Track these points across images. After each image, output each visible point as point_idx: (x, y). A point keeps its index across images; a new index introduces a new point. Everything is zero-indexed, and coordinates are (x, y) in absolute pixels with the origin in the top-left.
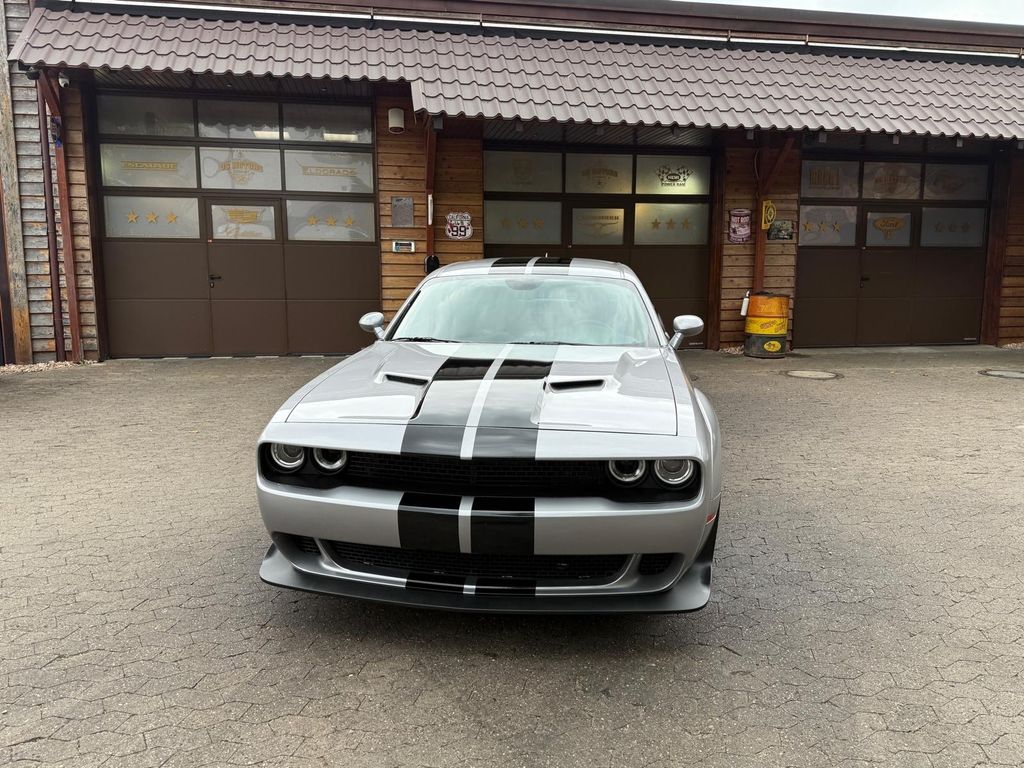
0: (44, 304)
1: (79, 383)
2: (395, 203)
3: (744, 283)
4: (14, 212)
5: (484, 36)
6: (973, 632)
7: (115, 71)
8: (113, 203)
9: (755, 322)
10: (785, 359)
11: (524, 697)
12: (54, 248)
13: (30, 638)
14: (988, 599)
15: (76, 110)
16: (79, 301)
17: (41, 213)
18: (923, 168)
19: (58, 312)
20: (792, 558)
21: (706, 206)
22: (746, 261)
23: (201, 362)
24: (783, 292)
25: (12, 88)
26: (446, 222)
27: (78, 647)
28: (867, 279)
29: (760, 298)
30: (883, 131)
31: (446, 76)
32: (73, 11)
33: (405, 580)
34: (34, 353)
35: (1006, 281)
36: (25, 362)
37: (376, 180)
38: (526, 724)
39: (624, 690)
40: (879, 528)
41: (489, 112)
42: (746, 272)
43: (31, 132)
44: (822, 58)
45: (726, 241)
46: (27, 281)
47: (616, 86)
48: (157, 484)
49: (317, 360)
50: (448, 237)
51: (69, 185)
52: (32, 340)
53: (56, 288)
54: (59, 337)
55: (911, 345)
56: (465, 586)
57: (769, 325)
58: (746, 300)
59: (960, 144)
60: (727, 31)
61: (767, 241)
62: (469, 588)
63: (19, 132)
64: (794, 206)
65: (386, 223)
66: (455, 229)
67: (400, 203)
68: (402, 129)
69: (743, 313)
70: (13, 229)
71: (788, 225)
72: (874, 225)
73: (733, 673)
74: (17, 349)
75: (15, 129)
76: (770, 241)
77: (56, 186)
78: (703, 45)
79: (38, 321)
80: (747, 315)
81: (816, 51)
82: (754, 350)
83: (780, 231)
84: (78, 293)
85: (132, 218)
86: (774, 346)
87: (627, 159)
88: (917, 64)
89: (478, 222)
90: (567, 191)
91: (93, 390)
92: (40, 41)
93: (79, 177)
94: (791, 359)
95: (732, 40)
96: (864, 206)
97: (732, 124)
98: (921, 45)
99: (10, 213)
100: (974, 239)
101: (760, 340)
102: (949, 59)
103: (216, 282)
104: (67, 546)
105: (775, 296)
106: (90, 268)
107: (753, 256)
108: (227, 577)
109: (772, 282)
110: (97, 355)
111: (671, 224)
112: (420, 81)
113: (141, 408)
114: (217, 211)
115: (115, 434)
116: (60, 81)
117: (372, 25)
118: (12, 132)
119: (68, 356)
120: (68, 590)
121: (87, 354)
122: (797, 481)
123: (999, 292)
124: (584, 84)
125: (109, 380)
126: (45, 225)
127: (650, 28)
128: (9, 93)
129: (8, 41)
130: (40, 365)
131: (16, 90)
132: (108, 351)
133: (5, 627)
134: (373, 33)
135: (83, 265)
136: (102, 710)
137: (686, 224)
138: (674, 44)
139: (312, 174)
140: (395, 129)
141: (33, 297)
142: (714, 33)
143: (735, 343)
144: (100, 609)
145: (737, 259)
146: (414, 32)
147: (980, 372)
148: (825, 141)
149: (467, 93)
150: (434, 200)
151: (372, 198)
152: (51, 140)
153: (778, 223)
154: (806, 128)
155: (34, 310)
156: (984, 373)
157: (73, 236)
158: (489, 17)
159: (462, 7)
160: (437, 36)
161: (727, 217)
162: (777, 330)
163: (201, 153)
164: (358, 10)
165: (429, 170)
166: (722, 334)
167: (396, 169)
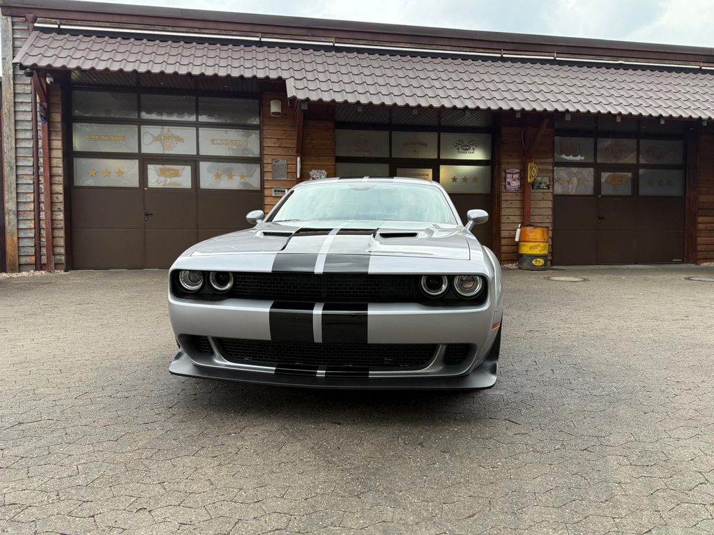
0: (29, 231)
1: (50, 283)
2: (274, 163)
3: (517, 219)
4: (11, 168)
5: (336, 52)
6: (691, 411)
7: (85, 71)
8: (79, 163)
9: (525, 246)
10: (548, 271)
11: (361, 447)
12: (37, 193)
15: (57, 100)
16: (53, 229)
17: (30, 168)
18: (638, 143)
19: (38, 236)
21: (489, 168)
22: (518, 204)
23: (136, 272)
24: (546, 225)
25: (14, 84)
26: (310, 176)
27: (34, 418)
28: (603, 218)
29: (529, 228)
30: (610, 113)
31: (310, 76)
32: (58, 34)
33: (275, 368)
34: (20, 265)
35: (700, 219)
36: (13, 271)
37: (262, 148)
38: (362, 462)
39: (435, 443)
40: (618, 356)
41: (339, 98)
42: (518, 212)
43: (26, 113)
44: (567, 68)
45: (503, 190)
46: (18, 215)
47: (426, 84)
51: (50, 149)
52: (19, 256)
53: (38, 220)
54: (38, 254)
55: (636, 263)
56: (318, 371)
57: (535, 247)
58: (518, 230)
60: (501, 50)
61: (532, 191)
62: (321, 373)
63: (18, 113)
64: (551, 167)
65: (268, 177)
67: (278, 163)
68: (279, 113)
69: (517, 239)
70: (10, 179)
71: (546, 180)
72: (606, 180)
73: (515, 434)
74: (8, 262)
75: (15, 112)
76: (534, 191)
77: (41, 150)
78: (485, 59)
79: (23, 243)
80: (520, 241)
81: (561, 63)
82: (525, 265)
83: (541, 184)
84: (52, 224)
85: (92, 173)
86: (539, 262)
87: (435, 135)
88: (630, 72)
90: (393, 156)
91: (59, 287)
92: (36, 51)
93: (57, 143)
94: (551, 271)
95: (504, 56)
96: (599, 168)
97: (505, 108)
98: (633, 60)
99: (9, 168)
100: (676, 191)
101: (529, 258)
102: (653, 69)
103: (149, 218)
105: (539, 227)
106: (62, 207)
107: (523, 201)
109: (536, 219)
110: (64, 267)
111: (465, 179)
113: (92, 295)
116: (47, 79)
117: (260, 44)
118: (13, 113)
119: (43, 267)
120: (30, 388)
121: (57, 266)
122: (558, 332)
123: (696, 227)
124: (403, 82)
125: (71, 282)
126: (32, 177)
127: (448, 48)
128: (12, 88)
129: (13, 54)
130: (23, 273)
131: (17, 86)
132: (73, 263)
134: (261, 49)
135: (57, 204)
136: (47, 453)
137: (475, 178)
138: (465, 58)
139: (219, 144)
141: (21, 226)
142: (491, 51)
143: (512, 261)
145: (511, 203)
146: (289, 49)
147: (686, 279)
148: (570, 120)
149: (324, 87)
150: (301, 161)
151: (258, 161)
152: (39, 119)
153: (539, 179)
154: (556, 110)
155: (22, 235)
156: (689, 279)
157: (51, 184)
158: (339, 40)
159: (321, 33)
160: (304, 52)
161: (503, 174)
162: (541, 251)
163: (142, 129)
164: (251, 34)
165: (298, 141)
166: (503, 255)
167: (275, 141)
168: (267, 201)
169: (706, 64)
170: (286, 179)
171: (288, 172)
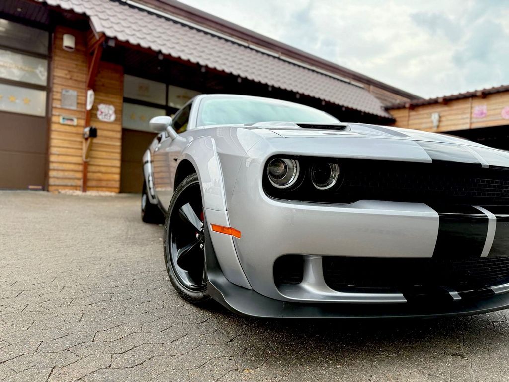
2: (64, 93)
26: (99, 110)
30: (319, 98)
33: (401, 295)
37: (50, 77)
41: (143, 44)
44: (287, 64)
50: (99, 119)
62: (454, 294)
66: (104, 115)
67: (67, 93)
68: (73, 48)
89: (119, 112)
90: (168, 105)
95: (250, 46)
112: (96, 17)
140: (67, 47)
149: (127, 31)
167: (66, 72)
168: (54, 127)
170: (75, 109)
171: (77, 103)
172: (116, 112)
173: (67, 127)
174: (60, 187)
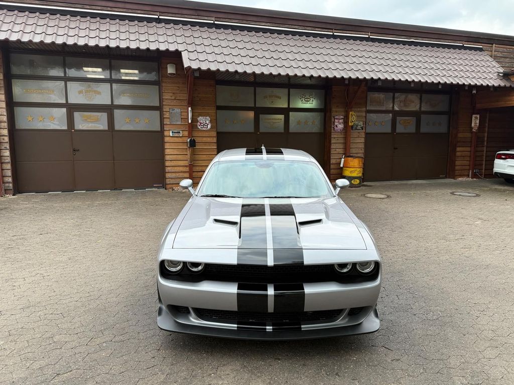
1: (5, 208)
2: (171, 111)
3: (341, 151)
5: (216, 28)
6: (490, 332)
7: (24, 43)
8: (19, 111)
9: (347, 170)
10: (362, 188)
13: (36, 366)
14: (491, 315)
16: (2, 163)
18: (421, 97)
20: (400, 297)
21: (323, 114)
22: (342, 141)
23: (70, 194)
24: (359, 155)
26: (198, 121)
27: (66, 368)
28: (396, 148)
29: (350, 158)
30: (407, 80)
31: (199, 49)
33: (236, 326)
35: (458, 149)
37: (161, 99)
39: (346, 372)
40: (433, 279)
41: (222, 68)
42: (341, 146)
44: (377, 44)
45: (333, 131)
47: (282, 56)
48: (72, 269)
49: (131, 192)
50: (199, 129)
55: (417, 179)
56: (267, 327)
57: (354, 171)
58: (343, 159)
59: (440, 87)
60: (332, 29)
61: (352, 131)
62: (269, 328)
64: (364, 114)
65: (166, 122)
66: (202, 125)
67: (174, 111)
68: (175, 74)
69: (342, 166)
71: (361, 123)
72: (399, 122)
73: (392, 361)
76: (353, 131)
78: (322, 36)
80: (344, 167)
81: (373, 40)
83: (357, 126)
84: (1, 159)
85: (30, 119)
86: (357, 182)
87: (286, 91)
88: (419, 48)
89: (214, 122)
90: (257, 106)
91: (15, 212)
93: (1, 97)
94: (364, 188)
95: (335, 34)
96: (396, 114)
97: (338, 76)
98: (420, 39)
100: (443, 129)
101: (350, 179)
102: (433, 45)
103: (77, 153)
104: (37, 309)
105: (357, 157)
106: (8, 146)
107: (345, 138)
108: (130, 322)
109: (353, 151)
110: (12, 192)
111: (307, 122)
112: (186, 51)
113: (46, 223)
114: (77, 115)
115: (38, 240)
117: (159, 21)
120: (48, 335)
121: (6, 191)
122: (389, 255)
123: (455, 154)
124: (267, 55)
125: (22, 206)
127: (296, 27)
132: (18, 189)
133: (21, 359)
134: (160, 25)
135: (3, 144)
137: (313, 122)
138: (308, 35)
139: (127, 96)
140: (171, 74)
142: (326, 30)
144: (69, 346)
145: (338, 140)
146: (181, 25)
148: (381, 85)
149: (210, 58)
150: (192, 110)
151: (159, 108)
153: (357, 123)
154: (372, 78)
156: (452, 193)
158: (218, 19)
159: (204, 13)
160: (193, 28)
161: (333, 120)
162: (358, 174)
163: (68, 84)
164: (152, 13)
165: (189, 95)
166: (332, 176)
167: (171, 94)
168: (167, 139)
169: (467, 43)
170: (180, 123)
171: (182, 118)
172: (211, 121)
173: (176, 139)
174: (174, 185)
